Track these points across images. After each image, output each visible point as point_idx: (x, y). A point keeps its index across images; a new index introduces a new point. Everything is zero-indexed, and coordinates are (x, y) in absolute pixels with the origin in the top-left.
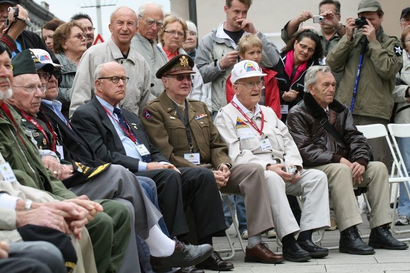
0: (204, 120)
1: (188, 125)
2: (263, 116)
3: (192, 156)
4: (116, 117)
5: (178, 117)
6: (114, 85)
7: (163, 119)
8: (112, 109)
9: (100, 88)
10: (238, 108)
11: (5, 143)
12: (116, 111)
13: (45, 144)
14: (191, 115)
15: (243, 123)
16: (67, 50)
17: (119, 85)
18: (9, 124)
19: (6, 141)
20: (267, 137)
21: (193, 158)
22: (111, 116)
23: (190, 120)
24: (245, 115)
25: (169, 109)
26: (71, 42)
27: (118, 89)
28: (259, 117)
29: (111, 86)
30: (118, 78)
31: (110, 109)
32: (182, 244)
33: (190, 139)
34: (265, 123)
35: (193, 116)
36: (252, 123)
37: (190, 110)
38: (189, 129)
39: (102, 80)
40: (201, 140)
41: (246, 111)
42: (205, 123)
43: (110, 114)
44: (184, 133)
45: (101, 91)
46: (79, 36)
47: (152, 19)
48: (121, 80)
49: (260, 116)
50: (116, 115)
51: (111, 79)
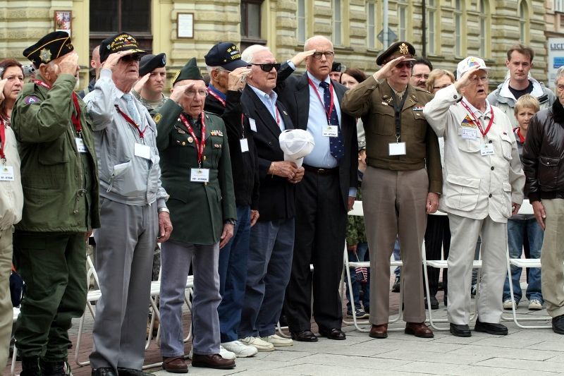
2: (493, 117)
6: (318, 61)
8: (319, 83)
10: (467, 107)
12: (323, 85)
14: (408, 104)
15: (471, 122)
17: (321, 61)
20: (490, 142)
24: (473, 114)
28: (488, 117)
29: (315, 62)
30: (320, 54)
31: (317, 82)
33: (398, 128)
34: (493, 125)
35: (409, 106)
36: (478, 123)
37: (408, 99)
41: (474, 110)
42: (421, 115)
49: (490, 116)
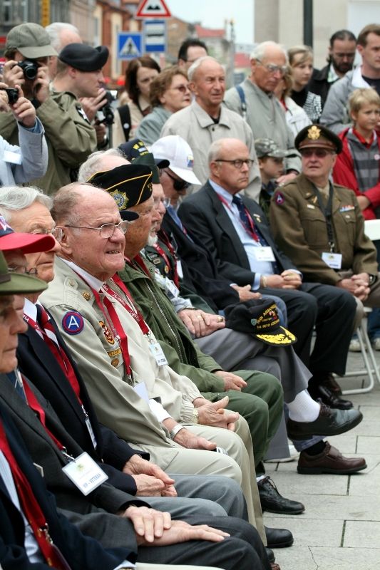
0: (350, 213)
1: (329, 218)
3: (332, 257)
4: (235, 209)
5: (318, 205)
6: (237, 171)
7: (299, 207)
8: (231, 198)
9: (217, 172)
11: (142, 303)
12: (236, 201)
13: (167, 272)
14: (336, 204)
16: (165, 104)
17: (243, 170)
18: (147, 279)
19: (142, 300)
21: (333, 260)
22: (228, 207)
23: (334, 211)
25: (308, 194)
26: (171, 95)
27: (241, 175)
29: (232, 172)
30: (241, 161)
31: (228, 197)
32: (328, 409)
33: (332, 235)
35: (338, 207)
37: (335, 199)
38: (330, 223)
39: (221, 163)
40: (344, 238)
42: (351, 218)
43: (227, 205)
44: (323, 227)
45: (218, 175)
46: (182, 88)
47: (273, 64)
48: (245, 164)
50: (235, 206)
51: (233, 162)
